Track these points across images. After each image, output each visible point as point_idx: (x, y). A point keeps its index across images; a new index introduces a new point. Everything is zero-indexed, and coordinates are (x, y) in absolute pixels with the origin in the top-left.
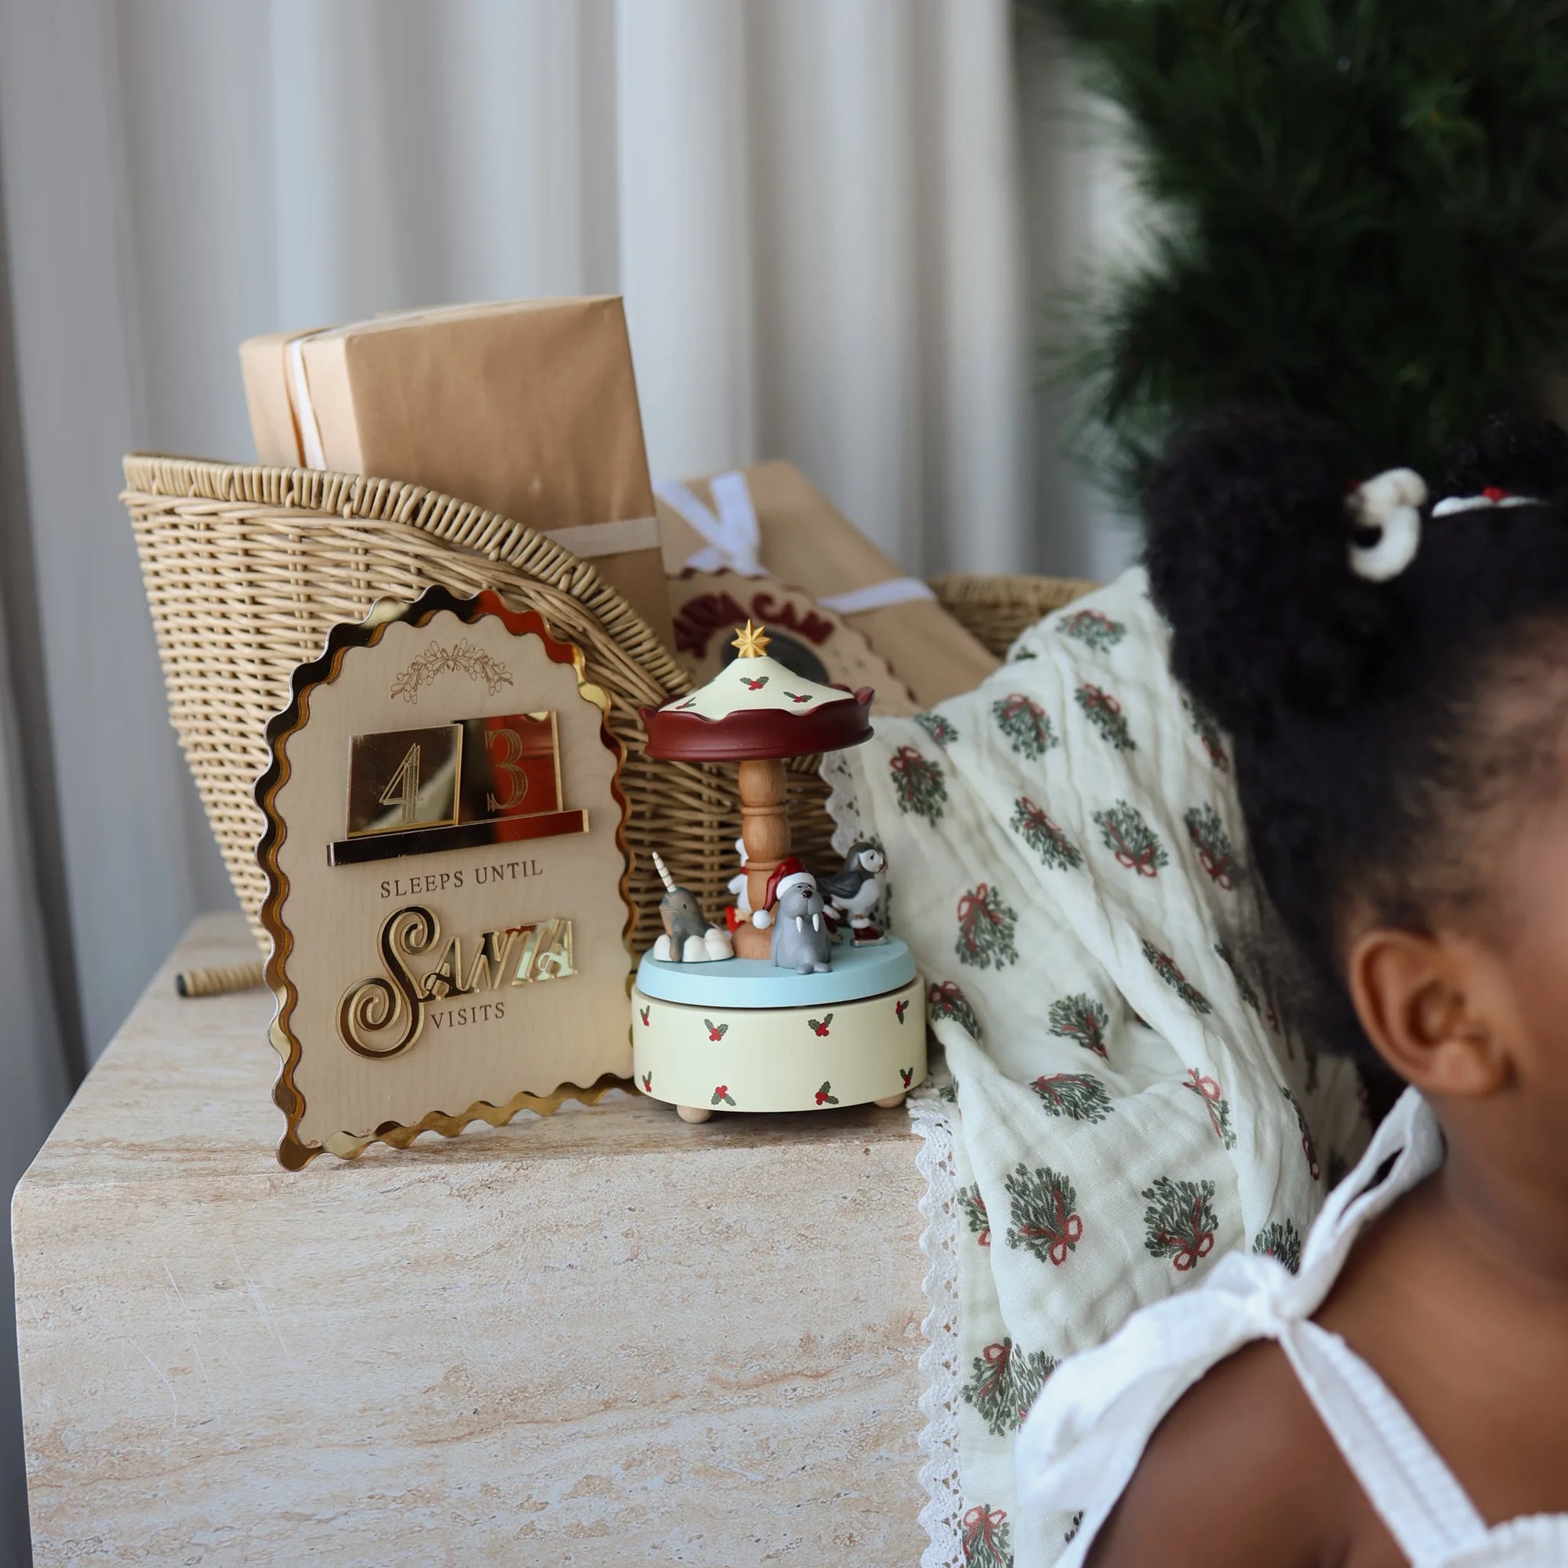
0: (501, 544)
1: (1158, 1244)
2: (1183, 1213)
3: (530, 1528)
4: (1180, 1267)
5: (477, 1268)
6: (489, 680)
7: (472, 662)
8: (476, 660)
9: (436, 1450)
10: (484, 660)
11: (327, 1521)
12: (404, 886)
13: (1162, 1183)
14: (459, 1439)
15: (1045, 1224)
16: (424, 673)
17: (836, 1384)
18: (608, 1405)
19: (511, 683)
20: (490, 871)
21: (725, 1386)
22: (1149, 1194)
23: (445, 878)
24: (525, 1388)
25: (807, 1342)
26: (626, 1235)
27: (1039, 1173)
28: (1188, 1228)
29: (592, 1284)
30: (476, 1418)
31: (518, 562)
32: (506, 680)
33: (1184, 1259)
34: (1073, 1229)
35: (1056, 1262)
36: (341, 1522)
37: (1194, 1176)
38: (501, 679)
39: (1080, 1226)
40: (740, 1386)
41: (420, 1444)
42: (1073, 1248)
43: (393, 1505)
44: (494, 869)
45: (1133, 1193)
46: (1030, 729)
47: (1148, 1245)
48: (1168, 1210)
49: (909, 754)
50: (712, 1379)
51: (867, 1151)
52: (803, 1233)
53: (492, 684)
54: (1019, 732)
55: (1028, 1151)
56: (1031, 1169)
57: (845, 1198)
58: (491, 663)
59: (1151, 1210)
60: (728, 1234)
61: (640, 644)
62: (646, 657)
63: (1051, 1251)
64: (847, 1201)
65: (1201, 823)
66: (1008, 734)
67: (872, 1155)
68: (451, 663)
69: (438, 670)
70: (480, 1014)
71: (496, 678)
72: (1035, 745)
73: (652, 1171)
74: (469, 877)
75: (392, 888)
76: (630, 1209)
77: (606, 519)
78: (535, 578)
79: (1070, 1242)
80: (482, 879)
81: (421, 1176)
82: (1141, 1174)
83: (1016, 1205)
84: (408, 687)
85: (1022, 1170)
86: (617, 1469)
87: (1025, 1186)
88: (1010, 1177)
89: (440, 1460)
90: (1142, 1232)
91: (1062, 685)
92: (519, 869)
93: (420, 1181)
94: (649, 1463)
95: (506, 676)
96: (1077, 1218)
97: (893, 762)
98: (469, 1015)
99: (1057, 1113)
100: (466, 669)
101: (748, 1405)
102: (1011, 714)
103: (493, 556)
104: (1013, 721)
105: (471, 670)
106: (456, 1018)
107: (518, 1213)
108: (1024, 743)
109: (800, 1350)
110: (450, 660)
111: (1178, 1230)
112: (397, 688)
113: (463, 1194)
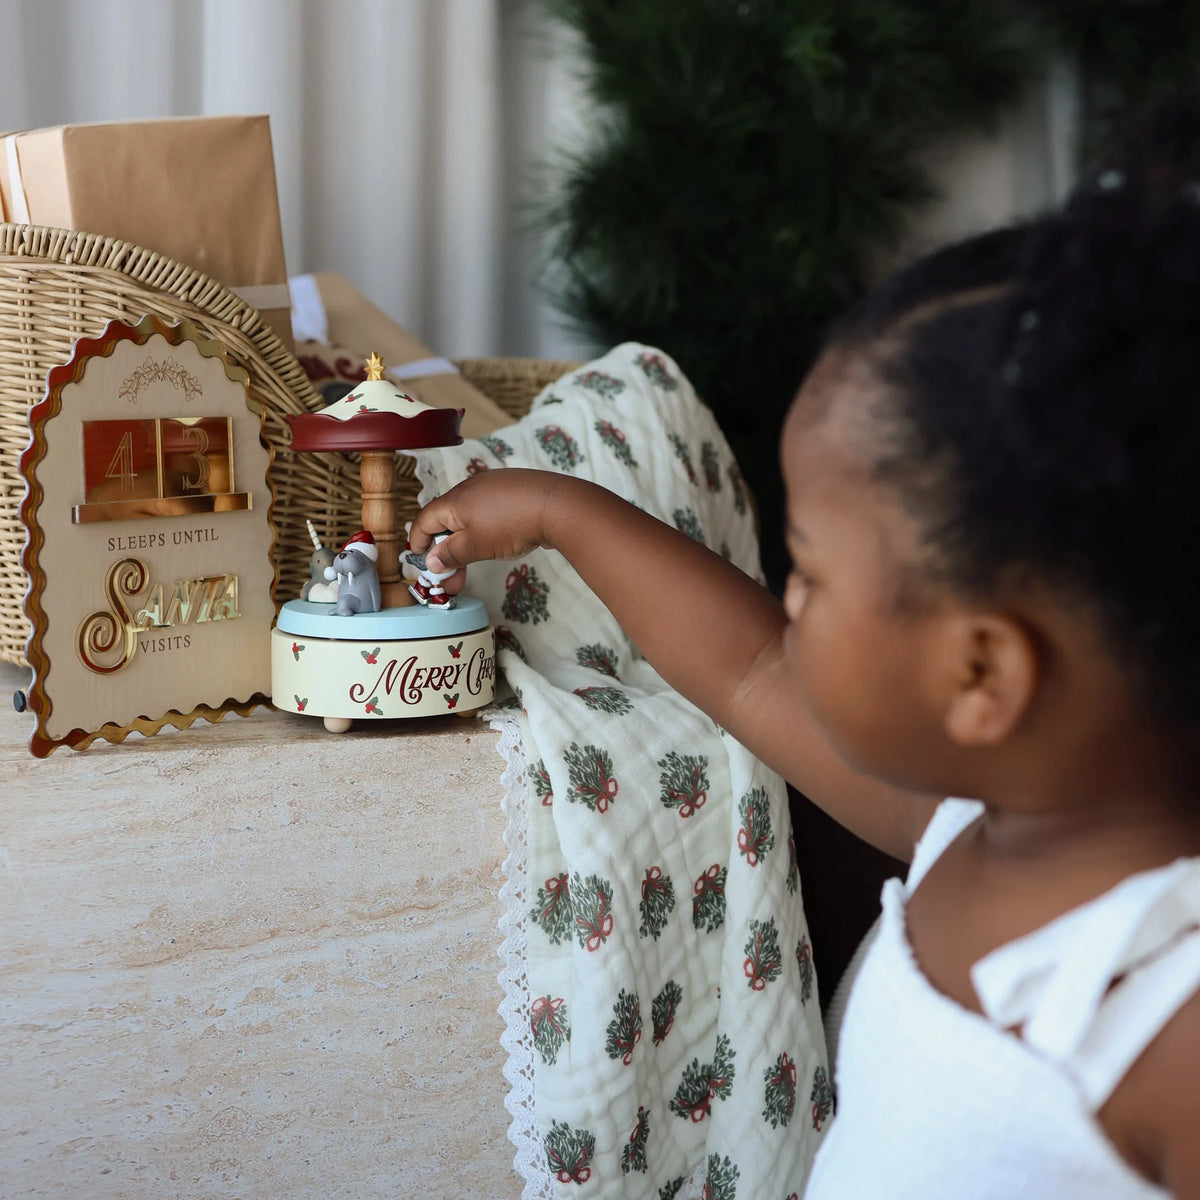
0: (190, 289)
1: (669, 798)
2: (686, 777)
3: (213, 1029)
4: (683, 815)
5: (178, 831)
6: (186, 390)
7: (175, 375)
8: (178, 373)
9: (142, 972)
10: (183, 375)
11: (56, 1030)
12: (125, 543)
13: (671, 756)
14: (159, 962)
15: (592, 785)
16: (142, 380)
17: (442, 914)
18: (273, 934)
19: (201, 393)
20: (183, 535)
21: (361, 916)
22: (662, 764)
23: (153, 538)
24: (211, 923)
25: (422, 882)
26: (290, 804)
27: (586, 749)
28: (689, 787)
29: (264, 842)
30: (173, 946)
31: (202, 303)
32: (197, 391)
33: (686, 810)
34: (611, 788)
35: (602, 811)
36: (67, 1030)
37: (694, 753)
38: (194, 389)
39: (616, 785)
40: (372, 917)
41: (129, 967)
42: (612, 801)
43: (108, 1016)
44: (186, 534)
45: (651, 761)
46: (564, 450)
47: (663, 799)
48: (676, 775)
49: (479, 464)
50: (352, 912)
51: (468, 740)
52: (421, 801)
53: (188, 393)
54: (556, 451)
55: (578, 734)
56: (581, 746)
57: (452, 775)
58: (188, 377)
59: (664, 775)
60: (365, 802)
62: (294, 381)
63: (598, 803)
64: (453, 778)
65: (684, 520)
66: (548, 452)
68: (161, 375)
69: (152, 379)
70: (174, 643)
71: (191, 388)
72: (568, 461)
73: (311, 756)
74: (169, 538)
75: (116, 543)
76: (294, 785)
77: (252, 283)
78: (213, 316)
79: (610, 797)
80: (177, 541)
81: (136, 761)
82: (656, 750)
83: (571, 771)
84: (131, 390)
85: (574, 747)
86: (278, 982)
87: (577, 758)
88: (566, 752)
89: (145, 980)
90: (658, 790)
91: (584, 421)
92: (203, 535)
93: (135, 764)
94: (302, 977)
95: (198, 388)
96: (613, 780)
97: (468, 469)
98: (166, 643)
99: (595, 708)
100: (171, 380)
101: (377, 931)
102: (549, 439)
103: (183, 298)
104: (551, 443)
105: (174, 381)
106: (157, 646)
107: (209, 788)
108: (560, 459)
109: (416, 889)
110: (160, 372)
111: (683, 789)
112: (123, 390)
113: (168, 775)
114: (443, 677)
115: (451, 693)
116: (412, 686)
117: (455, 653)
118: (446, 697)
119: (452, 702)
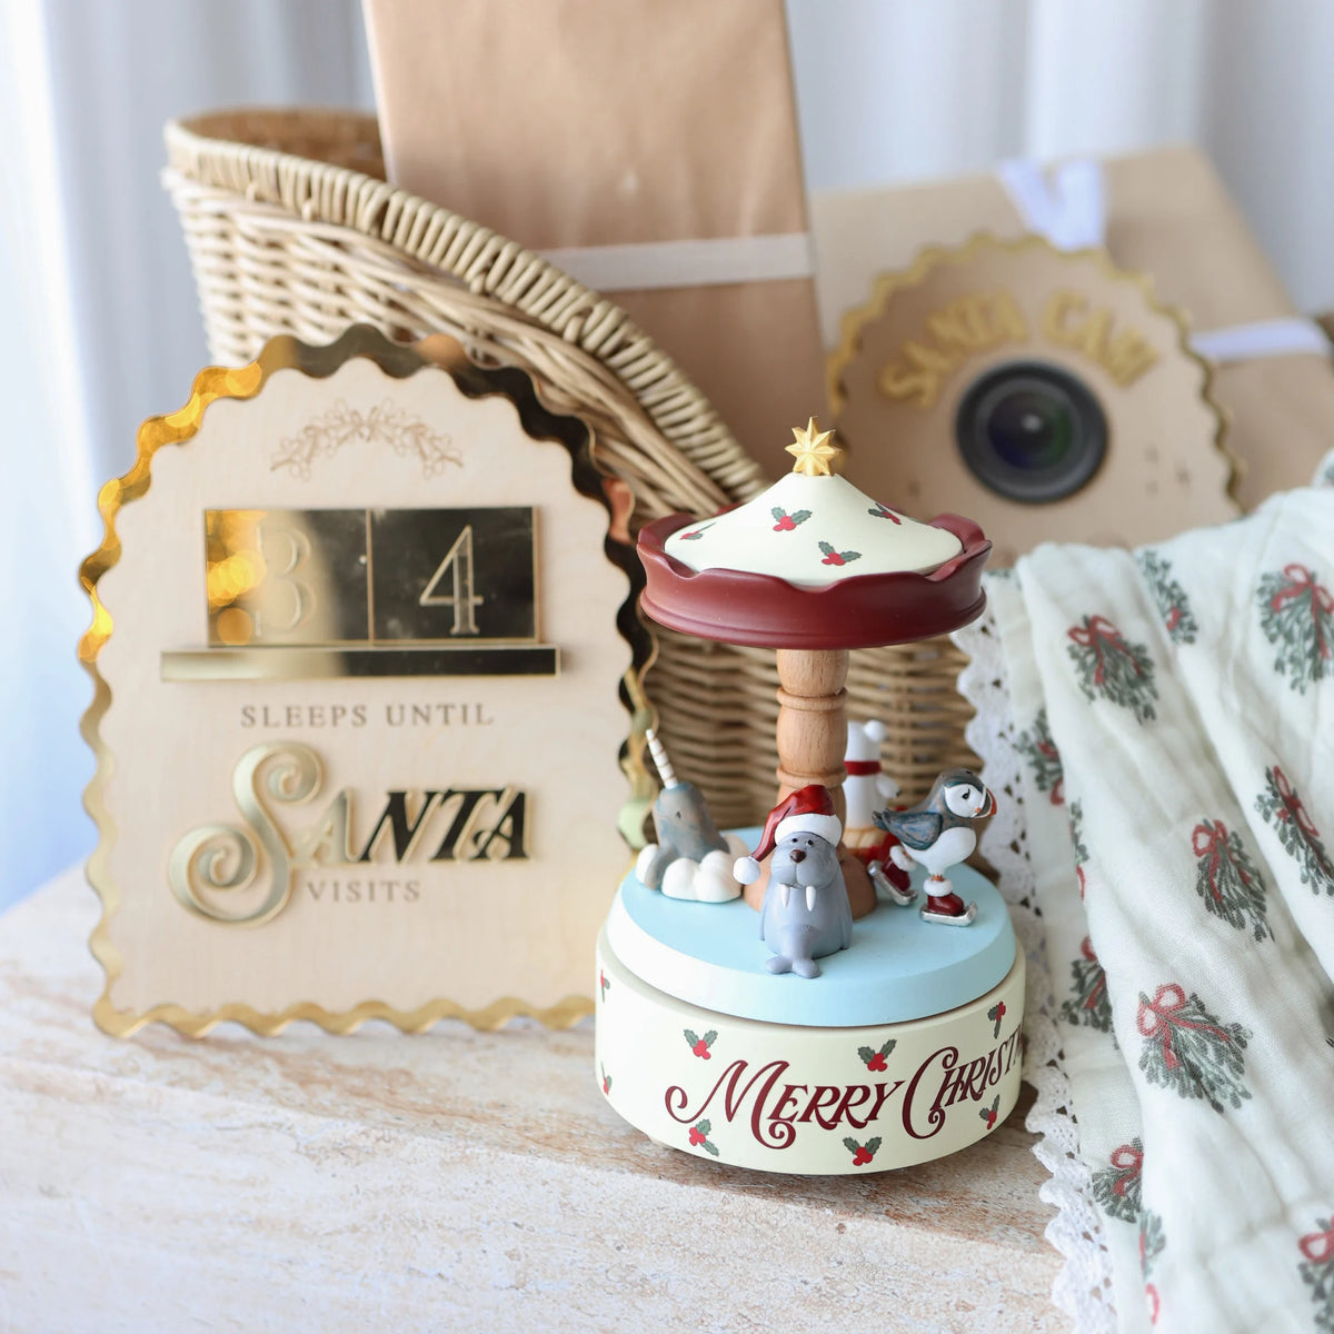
0: (486, 270)
5: (329, 1248)
6: (424, 458)
7: (399, 431)
8: (406, 430)
10: (418, 431)
16: (323, 441)
19: (460, 464)
20: (409, 710)
23: (340, 712)
26: (511, 1256)
29: (468, 1305)
31: (509, 293)
32: (451, 459)
38: (443, 457)
46: (1306, 636)
49: (1103, 627)
51: (841, 1228)
53: (429, 463)
54: (1289, 638)
57: (806, 1283)
58: (428, 434)
60: (643, 1287)
61: (687, 421)
62: (696, 440)
64: (808, 1287)
66: (1273, 639)
67: (847, 1237)
68: (366, 431)
69: (345, 438)
71: (437, 455)
72: (1308, 664)
73: (545, 1183)
76: (516, 1224)
78: (534, 323)
80: (395, 719)
84: (297, 458)
93: (262, 1125)
95: (453, 454)
97: (1074, 633)
100: (390, 440)
102: (1284, 602)
103: (476, 285)
104: (1285, 614)
105: (397, 442)
107: (377, 1194)
108: (1293, 659)
110: (363, 427)
112: (282, 458)
113: (312, 1154)
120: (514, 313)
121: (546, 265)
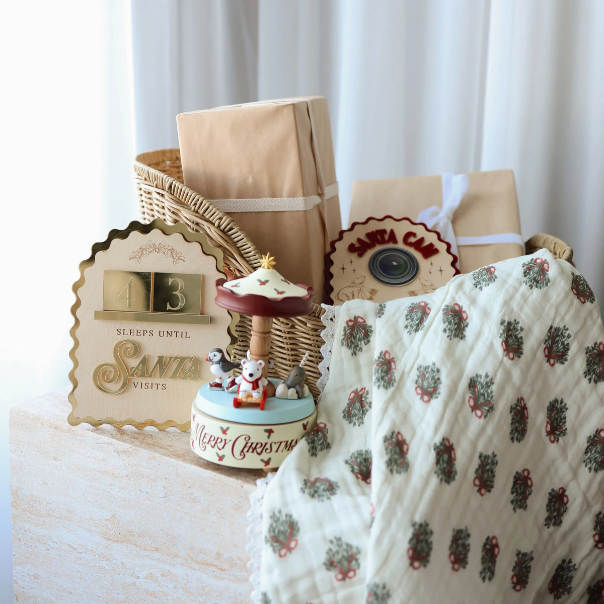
1: (330, 564)
2: (343, 556)
3: (134, 584)
4: (338, 580)
5: (121, 481)
6: (173, 258)
7: (167, 251)
8: (168, 250)
9: (109, 543)
10: (172, 250)
11: (81, 553)
12: (127, 332)
13: (339, 539)
14: (115, 541)
15: (281, 538)
16: (145, 252)
17: (228, 576)
18: (157, 550)
19: (184, 261)
20: (165, 333)
21: (192, 559)
22: (331, 542)
23: (145, 332)
24: (133, 532)
25: (218, 555)
26: (164, 488)
27: (287, 515)
28: (345, 563)
29: (153, 502)
30: (119, 536)
31: (201, 213)
32: (181, 259)
33: (340, 576)
34: (293, 544)
35: (281, 556)
36: (84, 555)
37: (354, 542)
38: (179, 258)
39: (296, 545)
40: (197, 562)
41: (104, 538)
42: (290, 552)
43: (97, 556)
44: (168, 332)
45: (324, 538)
47: (325, 564)
48: (337, 552)
49: (359, 320)
50: (188, 555)
52: (219, 510)
53: (175, 260)
54: (412, 320)
55: (285, 504)
56: (284, 512)
57: (233, 502)
58: (175, 252)
59: (330, 550)
62: (252, 258)
63: (280, 550)
66: (407, 319)
68: (157, 250)
69: (151, 252)
70: (155, 387)
71: (177, 258)
72: (415, 327)
74: (156, 333)
75: (122, 332)
76: (165, 478)
77: (281, 196)
79: (290, 550)
80: (162, 334)
81: (107, 441)
82: (330, 531)
83: (271, 526)
84: (137, 257)
85: (280, 512)
86: (159, 575)
87: (279, 519)
88: (274, 513)
89: (110, 546)
90: (323, 557)
92: (179, 334)
93: (107, 443)
94: (168, 577)
95: (181, 258)
96: (296, 541)
97: (349, 321)
99: (304, 492)
100: (164, 253)
101: (199, 570)
103: (193, 209)
104: (413, 314)
105: (166, 253)
106: (144, 386)
107: (133, 466)
108: (411, 325)
109: (216, 557)
110: (157, 249)
111: (340, 562)
112: (131, 257)
114: (216, 442)
115: (221, 453)
116: (203, 441)
117: (224, 432)
118: (217, 454)
119: (221, 459)
120: (202, 217)
121: (211, 204)
